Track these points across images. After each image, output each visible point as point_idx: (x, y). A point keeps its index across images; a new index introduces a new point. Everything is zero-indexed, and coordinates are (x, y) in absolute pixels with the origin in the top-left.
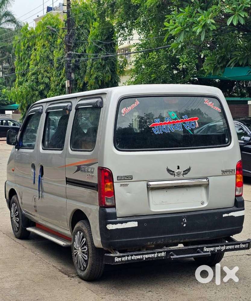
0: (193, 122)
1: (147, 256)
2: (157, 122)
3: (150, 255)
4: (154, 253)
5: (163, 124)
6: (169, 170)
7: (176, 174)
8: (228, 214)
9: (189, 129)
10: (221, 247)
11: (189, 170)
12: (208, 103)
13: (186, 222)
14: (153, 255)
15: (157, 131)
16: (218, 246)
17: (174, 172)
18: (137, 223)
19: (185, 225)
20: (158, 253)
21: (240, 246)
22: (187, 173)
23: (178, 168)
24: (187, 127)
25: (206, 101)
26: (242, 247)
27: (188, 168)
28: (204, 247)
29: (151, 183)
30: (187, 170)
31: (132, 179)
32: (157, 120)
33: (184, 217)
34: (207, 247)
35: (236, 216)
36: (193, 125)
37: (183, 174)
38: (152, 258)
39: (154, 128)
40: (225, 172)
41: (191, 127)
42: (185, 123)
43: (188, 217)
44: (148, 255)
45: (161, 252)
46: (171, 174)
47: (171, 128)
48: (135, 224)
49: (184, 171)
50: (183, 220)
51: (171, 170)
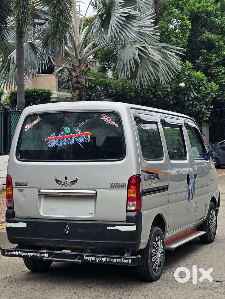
0: (85, 137)
1: (31, 254)
2: (52, 136)
3: (34, 254)
4: (37, 253)
5: (57, 138)
6: (57, 180)
7: (63, 184)
8: (113, 227)
9: (80, 143)
10: (102, 258)
11: (76, 181)
12: (105, 119)
13: (68, 229)
14: (37, 254)
15: (51, 144)
16: (98, 257)
17: (62, 182)
18: (26, 224)
19: (67, 232)
20: (41, 253)
21: (122, 261)
22: (73, 184)
23: (66, 179)
24: (79, 141)
25: (103, 116)
26: (125, 262)
27: (75, 179)
28: (84, 255)
29: (42, 191)
30: (73, 181)
31: (26, 185)
32: (52, 135)
33: (67, 224)
34: (87, 256)
35: (122, 230)
36: (85, 139)
37: (70, 184)
38: (36, 257)
39: (48, 141)
40: (114, 186)
41: (82, 141)
42: (77, 137)
43: (71, 225)
44: (33, 254)
45: (44, 253)
46: (59, 184)
47: (63, 142)
48: (23, 225)
49: (71, 182)
50: (66, 227)
51: (59, 181)
